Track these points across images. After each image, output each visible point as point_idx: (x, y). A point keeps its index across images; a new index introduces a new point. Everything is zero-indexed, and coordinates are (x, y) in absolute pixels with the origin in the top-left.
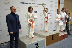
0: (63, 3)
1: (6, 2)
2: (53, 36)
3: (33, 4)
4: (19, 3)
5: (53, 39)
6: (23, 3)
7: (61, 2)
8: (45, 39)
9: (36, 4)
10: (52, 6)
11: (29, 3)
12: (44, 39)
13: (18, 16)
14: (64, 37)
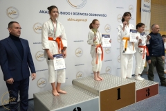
0: (148, 9)
1: (10, 11)
2: (119, 89)
3: (74, 14)
4: (41, 12)
5: (119, 98)
7: (143, 7)
8: (98, 97)
9: (81, 14)
10: (120, 19)
12: (95, 98)
13: (26, 42)
14: (148, 92)
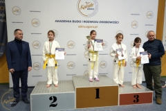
6: (64, 21)
8: (74, 92)
9: (91, 22)
10: (135, 25)
11: (75, 20)
